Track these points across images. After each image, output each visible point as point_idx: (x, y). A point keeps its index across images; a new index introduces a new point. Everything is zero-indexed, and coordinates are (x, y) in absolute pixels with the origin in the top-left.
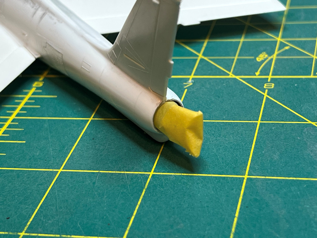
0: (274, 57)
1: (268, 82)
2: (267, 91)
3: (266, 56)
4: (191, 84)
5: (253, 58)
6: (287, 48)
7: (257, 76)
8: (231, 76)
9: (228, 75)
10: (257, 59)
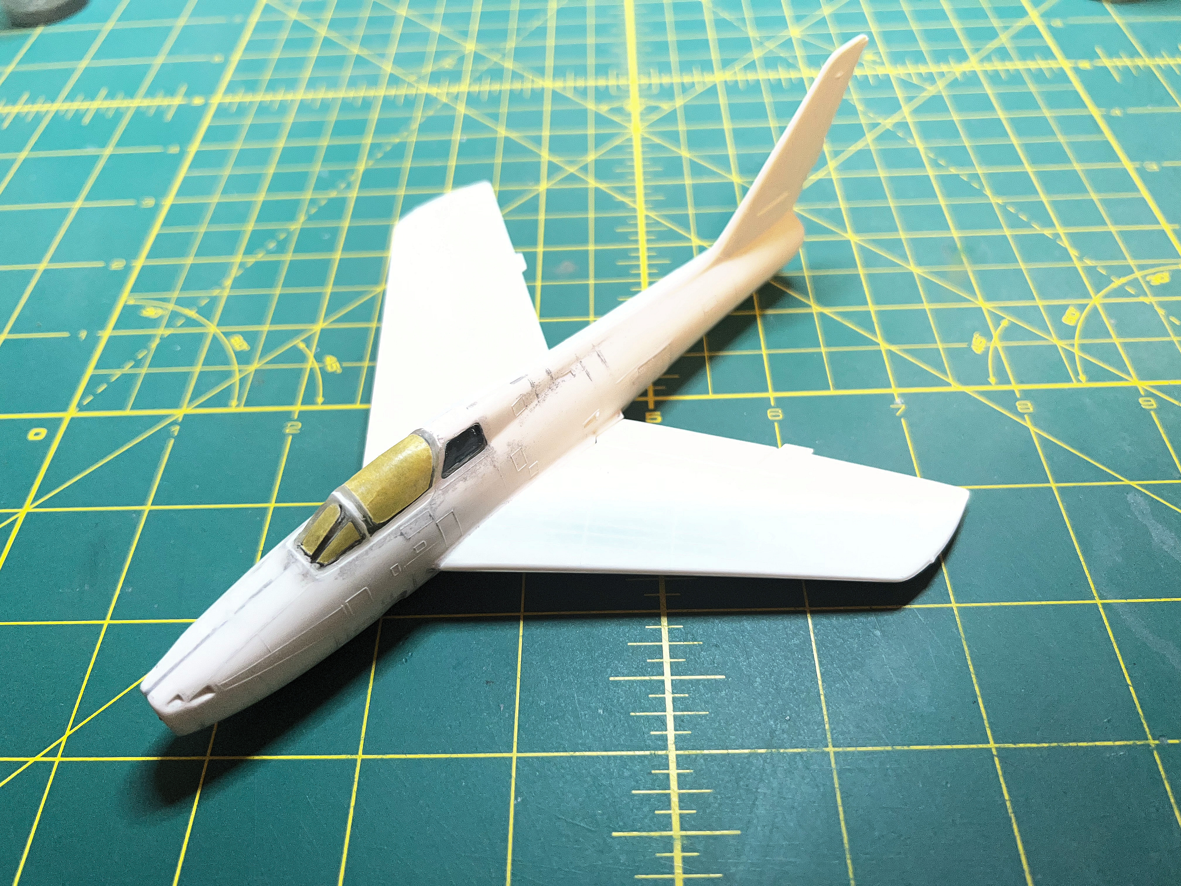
0: (997, 343)
1: (1018, 400)
2: (1026, 416)
3: (984, 341)
4: (903, 407)
5: (964, 345)
6: (1004, 323)
7: (994, 386)
8: (956, 387)
9: (949, 385)
10: (974, 348)
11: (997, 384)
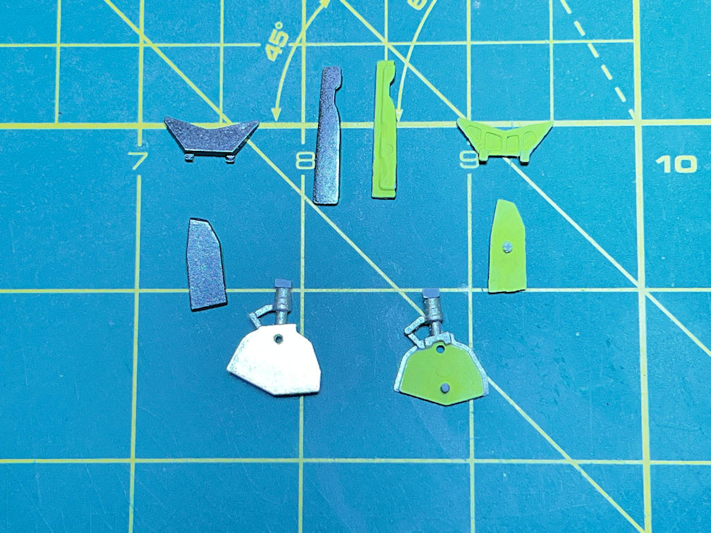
0: (302, 42)
1: (301, 148)
3: (286, 37)
5: (257, 44)
8: (223, 121)
10: (268, 48)
11: (281, 119)
